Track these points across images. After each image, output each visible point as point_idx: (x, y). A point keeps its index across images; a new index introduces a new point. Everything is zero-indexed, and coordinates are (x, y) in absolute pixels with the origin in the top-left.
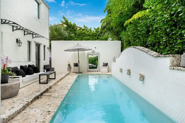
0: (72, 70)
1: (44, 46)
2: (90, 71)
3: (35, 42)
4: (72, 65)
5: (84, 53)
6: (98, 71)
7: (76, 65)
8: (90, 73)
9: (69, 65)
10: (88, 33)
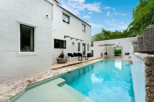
0: (103, 56)
1: (88, 45)
2: (115, 58)
3: (82, 43)
4: (103, 54)
5: (111, 47)
6: (121, 58)
7: (106, 54)
8: (115, 59)
9: (102, 54)
10: (118, 35)
